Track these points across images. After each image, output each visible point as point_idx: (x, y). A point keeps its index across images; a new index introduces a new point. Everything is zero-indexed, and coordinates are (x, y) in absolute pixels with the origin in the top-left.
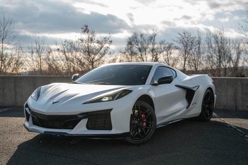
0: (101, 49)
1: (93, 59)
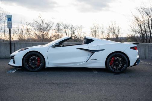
0: (48, 27)
1: (43, 33)
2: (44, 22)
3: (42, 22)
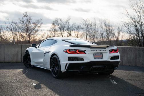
0: (35, 27)
1: (30, 34)
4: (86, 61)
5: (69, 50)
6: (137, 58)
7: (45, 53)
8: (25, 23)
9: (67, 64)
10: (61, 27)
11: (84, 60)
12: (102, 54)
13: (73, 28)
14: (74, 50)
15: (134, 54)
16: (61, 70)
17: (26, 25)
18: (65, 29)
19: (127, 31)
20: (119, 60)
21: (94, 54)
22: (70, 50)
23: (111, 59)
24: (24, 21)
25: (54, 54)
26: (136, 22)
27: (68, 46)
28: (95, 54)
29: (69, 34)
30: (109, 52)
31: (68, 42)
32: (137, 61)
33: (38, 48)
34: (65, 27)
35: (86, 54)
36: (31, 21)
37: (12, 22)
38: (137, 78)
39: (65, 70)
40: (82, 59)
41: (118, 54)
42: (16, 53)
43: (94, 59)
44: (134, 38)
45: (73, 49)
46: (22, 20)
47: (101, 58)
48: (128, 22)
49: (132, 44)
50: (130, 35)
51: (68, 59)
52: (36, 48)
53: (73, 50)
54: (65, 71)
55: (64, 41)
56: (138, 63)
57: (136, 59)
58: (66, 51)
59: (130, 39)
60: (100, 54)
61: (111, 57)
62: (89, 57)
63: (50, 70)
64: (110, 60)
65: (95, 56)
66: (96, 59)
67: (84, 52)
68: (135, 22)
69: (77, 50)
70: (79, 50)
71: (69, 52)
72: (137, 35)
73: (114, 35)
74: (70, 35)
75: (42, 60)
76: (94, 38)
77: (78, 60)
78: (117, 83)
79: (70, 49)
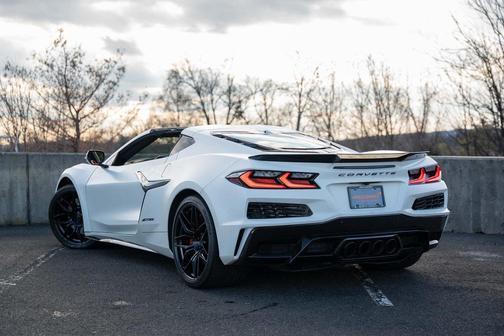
0: (98, 86)
1: (77, 112)
2: (83, 66)
3: (74, 66)
4: (319, 216)
5: (252, 174)
6: (483, 201)
7: (146, 189)
8: (56, 69)
9: (242, 232)
10: (202, 82)
11: (310, 213)
12: (381, 187)
13: (248, 87)
14: (272, 175)
15: (471, 187)
16: (221, 255)
17: (60, 78)
18: (217, 91)
19: (456, 98)
20: (445, 211)
21: (351, 188)
22: (256, 175)
23: (414, 208)
24: (54, 63)
25: (186, 193)
26: (492, 61)
27: (246, 157)
28: (355, 188)
29: (233, 112)
30: (406, 179)
31: (238, 141)
32: (482, 213)
33: (111, 168)
34: (216, 84)
35: (318, 187)
36: (81, 63)
37: (7, 68)
38: (475, 281)
39: (235, 254)
40: (302, 210)
41: (440, 186)
42: (6, 189)
43: (351, 208)
44: (483, 121)
45: (267, 171)
46: (44, 59)
47: (378, 206)
48: (458, 62)
49: (475, 145)
50: (467, 110)
51: (249, 210)
52: (106, 167)
53: (267, 175)
54: (237, 257)
55: (223, 137)
56: (486, 220)
57: (477, 203)
58: (239, 178)
59: (469, 127)
60: (375, 188)
61: (416, 201)
62: (329, 202)
63: (170, 254)
64: (410, 212)
65: (353, 198)
66: (358, 207)
67: (310, 181)
68: (485, 59)
69: (283, 173)
70: (291, 173)
71: (250, 183)
72: (495, 110)
73: (408, 114)
74: (239, 114)
75: (133, 216)
76: (329, 127)
77: (287, 216)
78: (391, 304)
79: (253, 171)
